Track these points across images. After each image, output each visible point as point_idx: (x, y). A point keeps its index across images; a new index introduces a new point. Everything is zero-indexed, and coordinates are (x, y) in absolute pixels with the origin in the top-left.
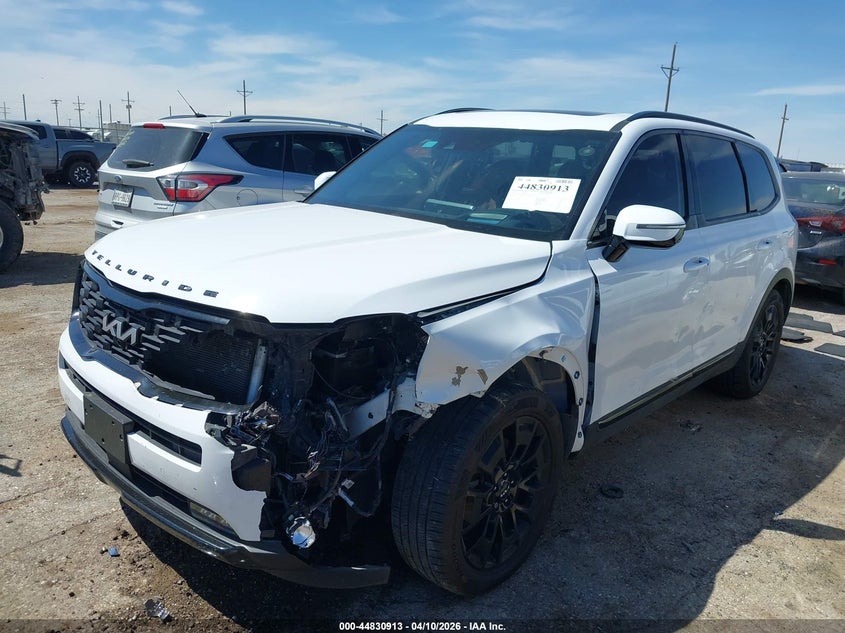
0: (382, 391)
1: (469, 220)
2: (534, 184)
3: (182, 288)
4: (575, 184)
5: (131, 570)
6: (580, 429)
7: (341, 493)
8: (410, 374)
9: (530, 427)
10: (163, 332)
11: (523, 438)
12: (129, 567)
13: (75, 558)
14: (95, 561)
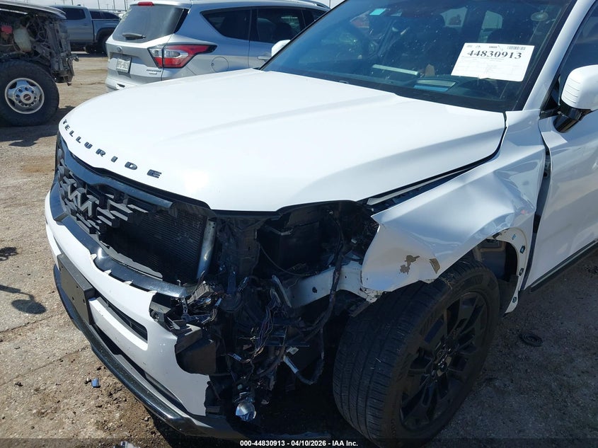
0: (327, 268)
1: (416, 87)
2: (485, 50)
3: (128, 165)
4: (528, 50)
5: (107, 403)
6: (516, 295)
7: (286, 360)
8: (355, 257)
9: (472, 301)
10: (113, 208)
11: (465, 312)
12: (106, 399)
13: (64, 387)
14: (80, 391)
